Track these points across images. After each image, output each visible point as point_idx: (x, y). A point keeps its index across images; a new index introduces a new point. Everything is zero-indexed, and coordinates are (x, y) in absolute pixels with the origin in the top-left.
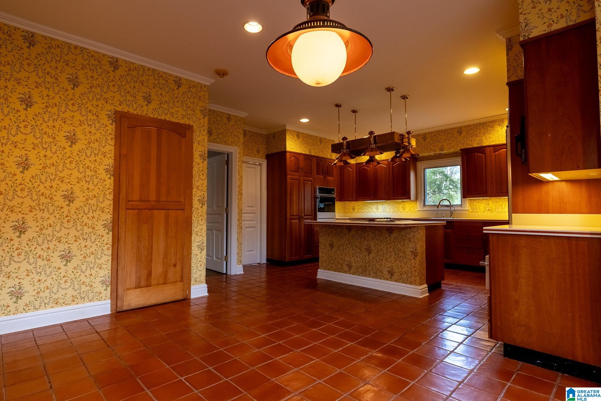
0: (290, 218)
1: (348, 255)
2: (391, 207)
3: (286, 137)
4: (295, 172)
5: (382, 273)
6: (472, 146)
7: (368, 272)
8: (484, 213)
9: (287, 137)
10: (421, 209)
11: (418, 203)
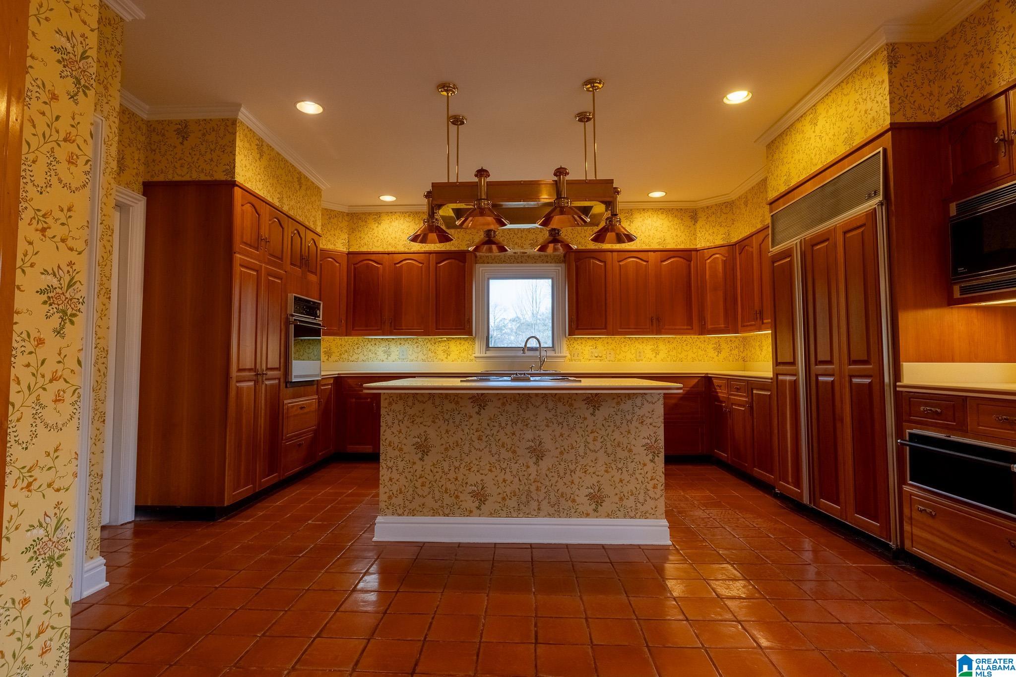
0: (237, 376)
1: (475, 468)
2: (419, 349)
3: (234, 141)
4: (251, 246)
5: (574, 501)
6: (586, 246)
7: (534, 505)
8: (590, 362)
9: (238, 143)
10: (482, 355)
11: (476, 342)
